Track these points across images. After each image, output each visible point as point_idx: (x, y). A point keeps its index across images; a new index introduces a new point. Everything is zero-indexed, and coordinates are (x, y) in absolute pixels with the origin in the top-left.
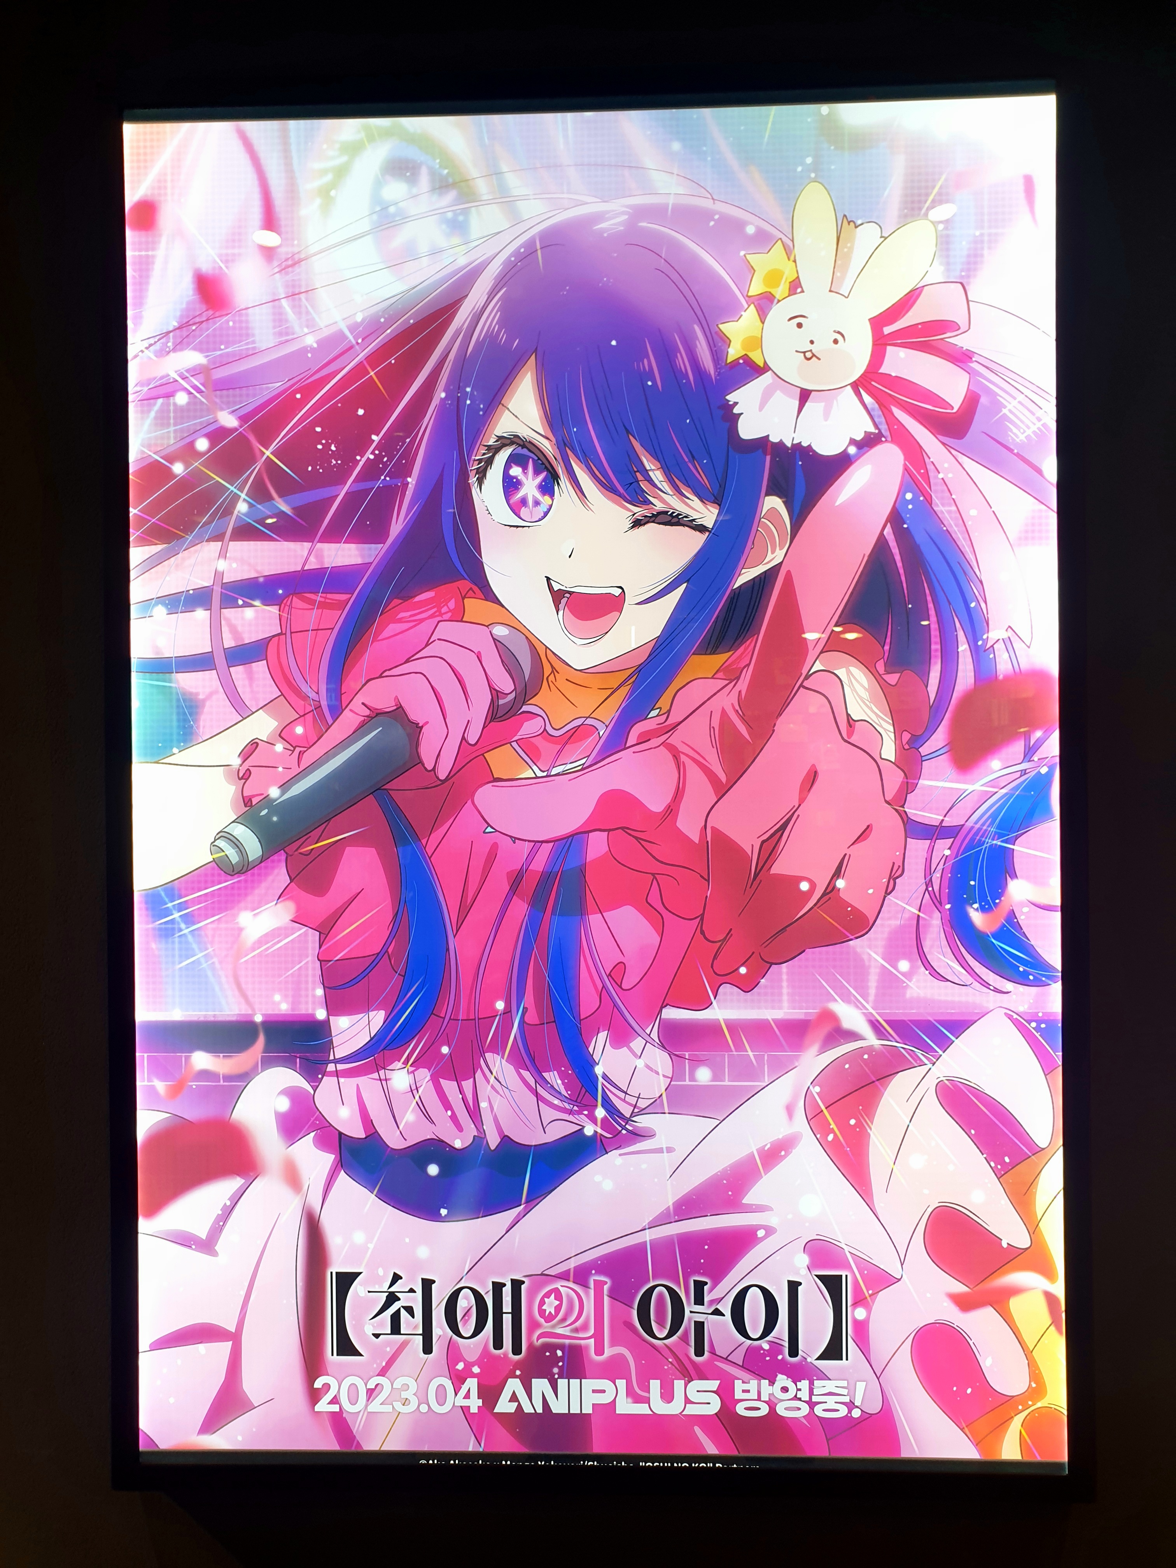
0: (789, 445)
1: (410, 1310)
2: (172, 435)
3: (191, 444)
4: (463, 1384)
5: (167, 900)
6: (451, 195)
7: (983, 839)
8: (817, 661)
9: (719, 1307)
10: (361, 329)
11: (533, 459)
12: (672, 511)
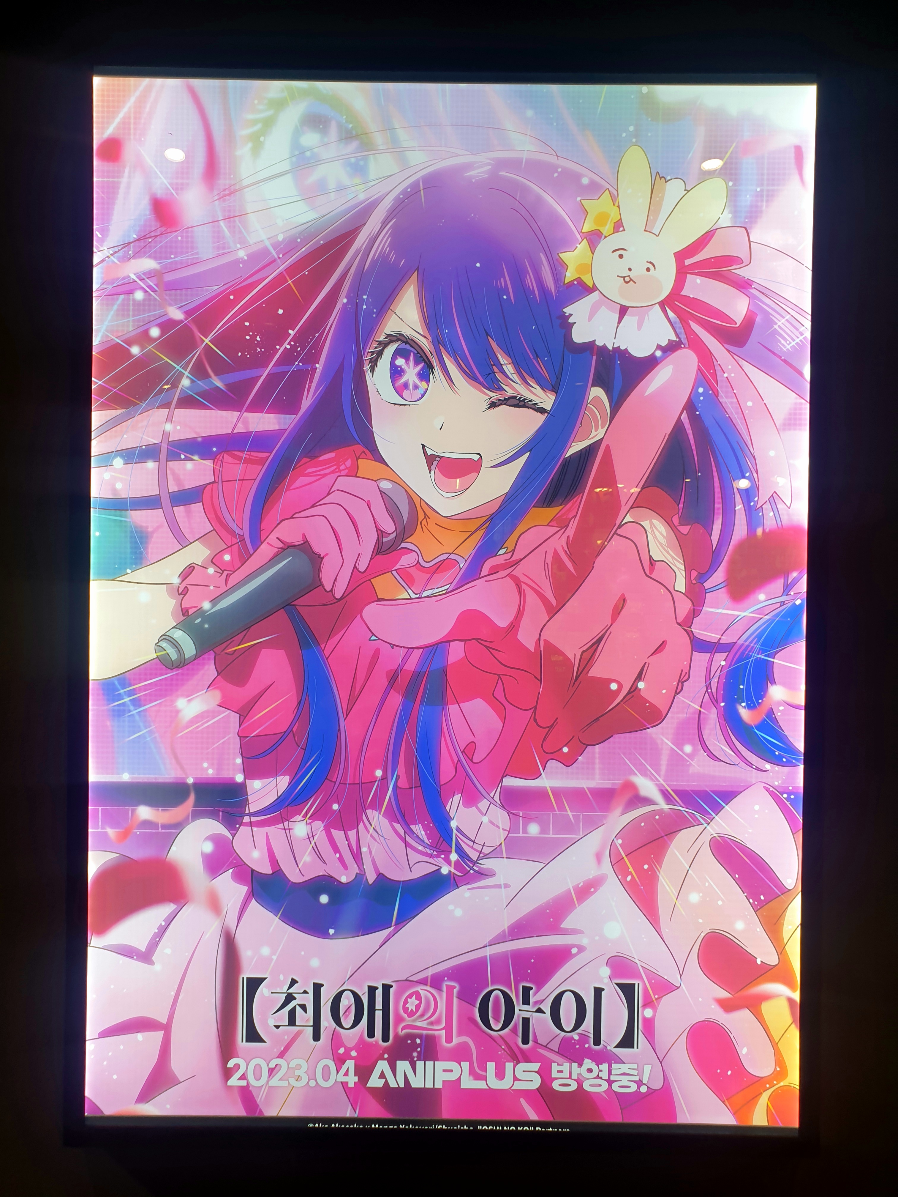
0: (611, 348)
1: (304, 1007)
2: (131, 324)
3: (146, 333)
4: (343, 1064)
5: (119, 687)
6: (354, 144)
7: (751, 654)
8: (628, 514)
9: (542, 1007)
10: (282, 246)
11: (414, 353)
12: (520, 396)
